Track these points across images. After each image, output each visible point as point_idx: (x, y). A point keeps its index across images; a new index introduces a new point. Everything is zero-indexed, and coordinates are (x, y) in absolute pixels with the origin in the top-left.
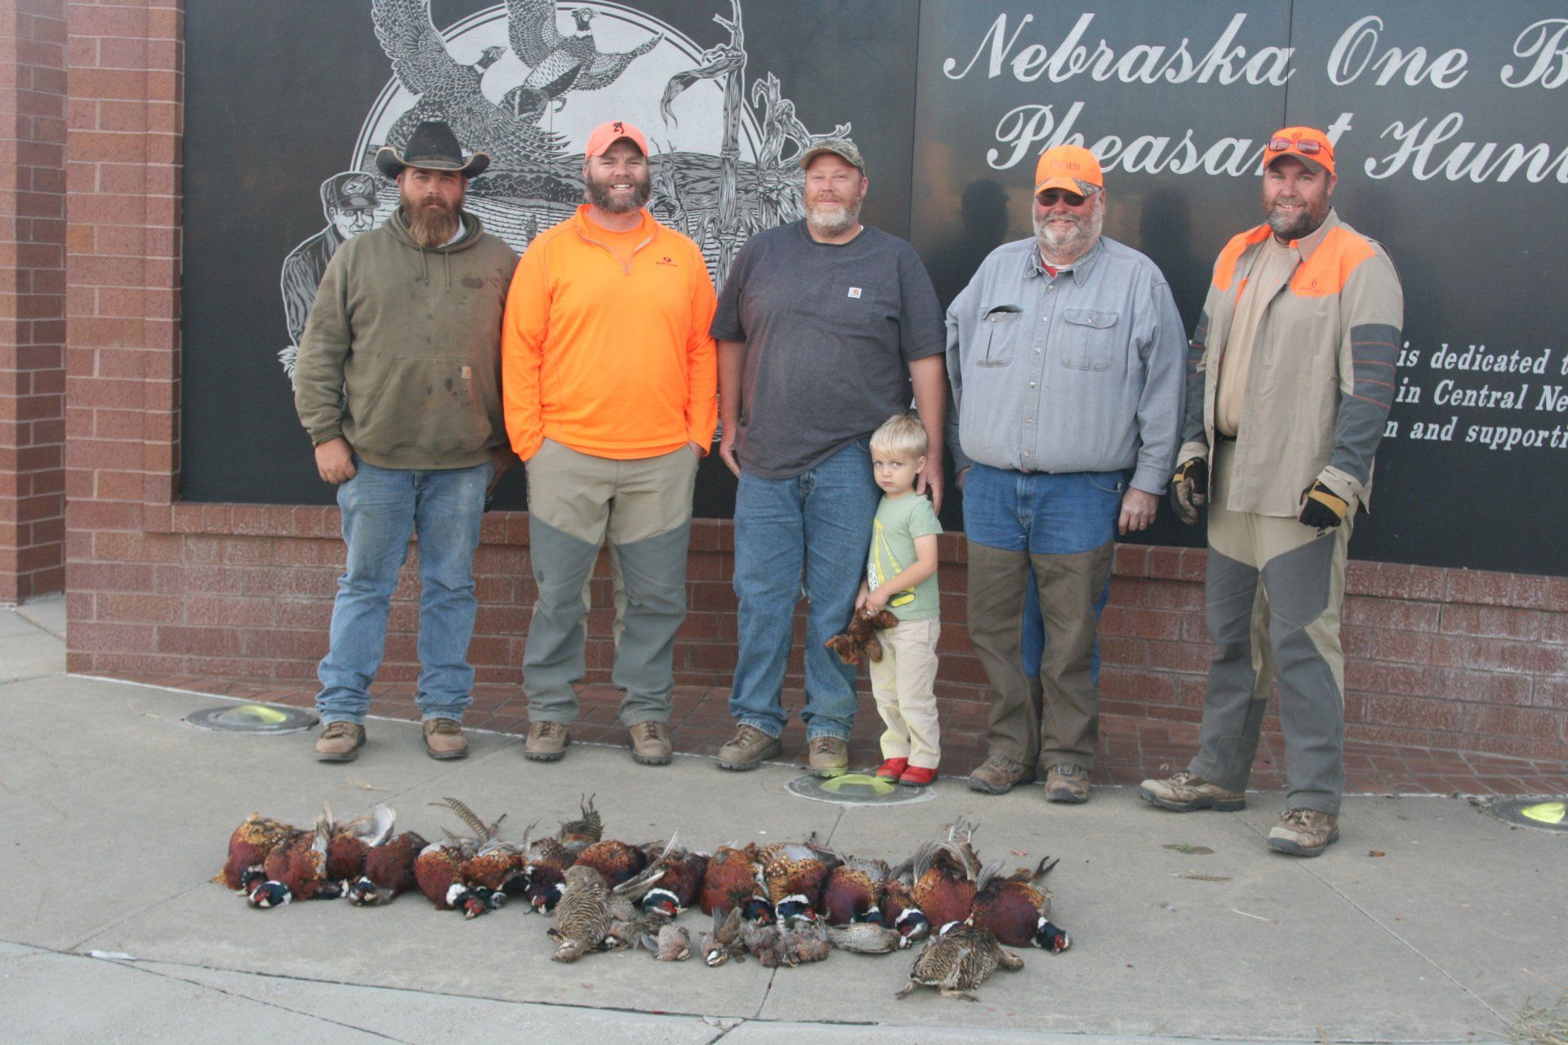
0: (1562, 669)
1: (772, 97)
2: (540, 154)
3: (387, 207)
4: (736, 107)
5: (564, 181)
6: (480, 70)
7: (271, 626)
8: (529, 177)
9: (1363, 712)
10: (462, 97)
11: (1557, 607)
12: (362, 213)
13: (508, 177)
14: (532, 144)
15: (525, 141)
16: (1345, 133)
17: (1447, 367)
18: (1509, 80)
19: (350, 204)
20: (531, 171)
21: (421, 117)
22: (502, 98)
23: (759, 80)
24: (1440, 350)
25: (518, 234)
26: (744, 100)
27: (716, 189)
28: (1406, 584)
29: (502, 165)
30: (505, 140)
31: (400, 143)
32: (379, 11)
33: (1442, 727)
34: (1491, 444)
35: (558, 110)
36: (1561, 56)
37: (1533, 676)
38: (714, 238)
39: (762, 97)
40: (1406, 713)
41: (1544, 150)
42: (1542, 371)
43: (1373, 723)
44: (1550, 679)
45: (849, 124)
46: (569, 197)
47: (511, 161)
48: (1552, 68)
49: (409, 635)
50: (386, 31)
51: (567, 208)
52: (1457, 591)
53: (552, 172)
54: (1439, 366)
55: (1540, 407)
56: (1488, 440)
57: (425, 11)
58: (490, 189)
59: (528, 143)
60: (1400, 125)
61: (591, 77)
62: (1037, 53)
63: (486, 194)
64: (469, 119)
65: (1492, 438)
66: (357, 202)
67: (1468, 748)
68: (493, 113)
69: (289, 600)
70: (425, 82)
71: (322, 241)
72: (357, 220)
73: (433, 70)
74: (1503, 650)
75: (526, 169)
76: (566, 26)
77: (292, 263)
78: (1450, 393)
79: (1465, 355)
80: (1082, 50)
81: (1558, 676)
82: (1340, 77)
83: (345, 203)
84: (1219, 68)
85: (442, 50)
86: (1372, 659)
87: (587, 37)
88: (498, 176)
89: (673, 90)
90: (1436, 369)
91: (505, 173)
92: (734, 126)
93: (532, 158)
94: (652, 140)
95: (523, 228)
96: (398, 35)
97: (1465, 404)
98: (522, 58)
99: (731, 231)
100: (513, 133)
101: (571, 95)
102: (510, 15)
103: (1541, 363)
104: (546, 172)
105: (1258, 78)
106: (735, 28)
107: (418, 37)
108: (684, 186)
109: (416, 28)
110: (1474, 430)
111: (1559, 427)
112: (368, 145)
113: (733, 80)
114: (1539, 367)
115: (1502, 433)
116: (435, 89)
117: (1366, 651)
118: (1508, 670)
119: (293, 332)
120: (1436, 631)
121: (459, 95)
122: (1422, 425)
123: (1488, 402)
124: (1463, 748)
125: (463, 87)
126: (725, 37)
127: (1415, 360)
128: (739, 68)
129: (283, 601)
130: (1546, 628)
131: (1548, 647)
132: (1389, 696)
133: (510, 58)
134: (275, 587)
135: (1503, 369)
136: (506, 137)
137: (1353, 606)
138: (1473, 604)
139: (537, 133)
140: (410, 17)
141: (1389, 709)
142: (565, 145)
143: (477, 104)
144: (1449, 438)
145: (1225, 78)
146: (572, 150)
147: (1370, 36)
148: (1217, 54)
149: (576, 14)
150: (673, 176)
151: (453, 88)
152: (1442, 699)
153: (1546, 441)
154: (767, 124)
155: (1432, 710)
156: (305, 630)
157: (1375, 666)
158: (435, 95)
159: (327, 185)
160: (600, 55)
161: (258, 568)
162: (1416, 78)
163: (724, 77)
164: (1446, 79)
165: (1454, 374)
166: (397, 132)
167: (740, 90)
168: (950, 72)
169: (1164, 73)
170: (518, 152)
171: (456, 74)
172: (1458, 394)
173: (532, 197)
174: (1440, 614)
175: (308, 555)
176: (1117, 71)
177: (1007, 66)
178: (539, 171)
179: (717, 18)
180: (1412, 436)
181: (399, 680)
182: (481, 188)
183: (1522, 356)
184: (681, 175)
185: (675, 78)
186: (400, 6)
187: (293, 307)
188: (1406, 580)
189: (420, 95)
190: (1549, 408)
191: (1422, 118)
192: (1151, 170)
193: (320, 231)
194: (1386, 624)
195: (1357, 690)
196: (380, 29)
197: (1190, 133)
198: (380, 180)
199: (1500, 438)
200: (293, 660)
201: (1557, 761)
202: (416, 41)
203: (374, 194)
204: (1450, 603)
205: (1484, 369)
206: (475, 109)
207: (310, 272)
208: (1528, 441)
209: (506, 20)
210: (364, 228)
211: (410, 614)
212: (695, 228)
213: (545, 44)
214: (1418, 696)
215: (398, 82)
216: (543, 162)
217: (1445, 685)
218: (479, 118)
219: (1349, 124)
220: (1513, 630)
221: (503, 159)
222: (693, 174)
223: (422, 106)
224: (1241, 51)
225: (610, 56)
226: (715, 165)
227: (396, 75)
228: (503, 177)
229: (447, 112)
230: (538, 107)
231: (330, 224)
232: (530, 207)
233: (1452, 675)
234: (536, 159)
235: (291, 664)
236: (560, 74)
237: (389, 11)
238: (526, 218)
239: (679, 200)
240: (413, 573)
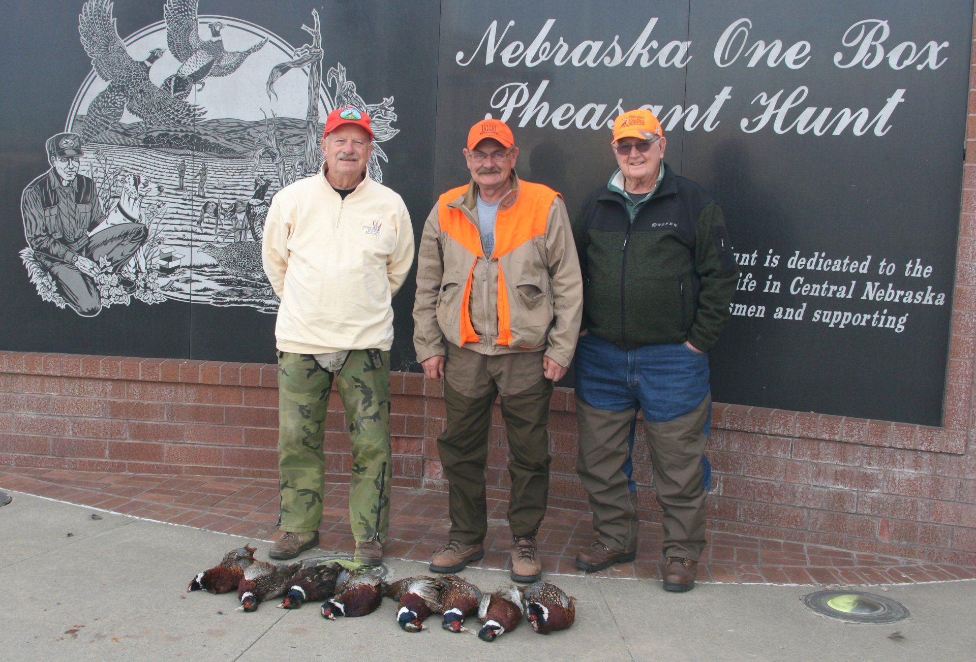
0: (878, 487)
1: (341, 80)
2: (188, 120)
3: (88, 156)
4: (316, 87)
5: (203, 137)
6: (148, 64)
7: (12, 432)
8: (180, 135)
9: (738, 513)
10: (136, 82)
11: (874, 443)
12: (72, 160)
13: (167, 135)
14: (182, 113)
15: (178, 111)
16: (727, 100)
17: (799, 267)
18: (840, 63)
19: (65, 154)
20: (182, 131)
21: (110, 96)
22: (163, 82)
23: (332, 68)
24: (794, 255)
25: (173, 173)
26: (321, 81)
27: (304, 142)
28: (767, 423)
29: (163, 128)
30: (165, 110)
31: (97, 114)
32: (83, 26)
33: (794, 526)
34: (830, 323)
35: (199, 90)
36: (875, 46)
37: (857, 491)
38: (302, 175)
39: (333, 80)
40: (768, 515)
41: (865, 112)
42: (865, 271)
43: (745, 522)
44: (869, 494)
45: (392, 97)
46: (206, 148)
47: (168, 124)
48: (869, 54)
49: (100, 440)
50: (87, 40)
51: (206, 155)
52: (803, 429)
53: (196, 131)
54: (793, 266)
55: (864, 298)
56: (828, 321)
57: (113, 26)
58: (155, 143)
59: (180, 113)
60: (765, 95)
61: (221, 68)
62: (518, 47)
63: (153, 147)
64: (141, 97)
65: (831, 319)
66: (70, 152)
67: (811, 542)
68: (157, 93)
69: (23, 415)
70: (112, 72)
71: (46, 178)
72: (69, 164)
73: (118, 65)
74: (836, 473)
75: (179, 130)
76: (205, 34)
77: (28, 193)
78: (802, 286)
79: (812, 259)
80: (547, 45)
81: (876, 491)
82: (723, 61)
83: (62, 153)
84: (640, 56)
85: (124, 51)
86: (744, 476)
87: (219, 41)
88: (160, 135)
89: (275, 75)
90: (791, 269)
91: (164, 132)
92: (315, 99)
93: (182, 122)
94: (261, 109)
95: (176, 169)
96: (96, 42)
97: (812, 294)
98: (176, 56)
99: (313, 170)
100: (170, 106)
101: (208, 80)
102: (168, 27)
103: (865, 265)
104: (191, 131)
105: (667, 62)
106: (316, 33)
107: (108, 43)
108: (282, 140)
109: (107, 37)
110: (818, 313)
111: (878, 312)
112: (76, 115)
113: (315, 68)
114: (863, 269)
115: (838, 316)
116: (119, 77)
117: (740, 469)
118: (839, 487)
119: (28, 238)
120: (789, 458)
121: (135, 81)
122: (782, 309)
123: (828, 293)
124: (808, 542)
125: (137, 76)
126: (309, 39)
127: (777, 262)
128: (319, 60)
129: (19, 416)
130: (866, 458)
131: (868, 472)
132: (755, 503)
133: (168, 56)
134: (14, 407)
135: (838, 269)
136: (165, 108)
137: (731, 438)
138: (814, 439)
139: (186, 106)
140: (103, 30)
141: (756, 512)
142: (204, 113)
143: (146, 87)
144: (800, 318)
145: (644, 63)
146: (208, 117)
147: (743, 32)
148: (638, 46)
149: (211, 26)
150: (274, 133)
151: (131, 76)
152: (794, 506)
153: (869, 322)
154: (337, 98)
155: (787, 513)
156: (33, 435)
157: (747, 481)
158: (120, 81)
159: (50, 142)
160: (227, 53)
161: (3, 394)
162: (775, 62)
163: (309, 67)
164: (796, 62)
165: (804, 272)
166: (95, 106)
167: (319, 75)
168: (460, 61)
169: (603, 59)
170: (173, 119)
171: (133, 68)
172: (807, 287)
173: (182, 148)
174: (792, 445)
175: (34, 386)
176: (571, 58)
177: (497, 57)
178: (187, 131)
179: (304, 27)
180: (775, 316)
181: (93, 470)
182: (149, 142)
183: (851, 260)
184: (280, 133)
185: (276, 67)
186: (97, 23)
187: (28, 221)
188: (767, 420)
189: (110, 82)
190: (871, 298)
191: (780, 90)
192: (595, 127)
193: (46, 172)
194: (754, 452)
195: (734, 498)
196: (84, 39)
197: (621, 101)
198: (84, 138)
199: (836, 319)
200: (25, 455)
201: (873, 554)
202: (107, 46)
203: (80, 147)
204: (799, 438)
205: (825, 269)
206: (145, 90)
207: (39, 199)
208: (856, 322)
209: (165, 31)
210: (74, 170)
211: (100, 427)
212: (289, 168)
213: (191, 46)
214: (776, 504)
215: (96, 73)
216: (189, 125)
217: (795, 496)
218: (148, 96)
219: (729, 94)
220: (844, 459)
221: (163, 123)
222: (288, 132)
223: (111, 89)
224: (655, 44)
225: (234, 53)
226: (302, 126)
227: (94, 68)
228: (163, 135)
229: (127, 92)
230: (186, 88)
231: (52, 167)
232: (181, 155)
233: (801, 490)
234: (185, 123)
235: (25, 457)
236: (201, 66)
237: (90, 27)
238: (178, 163)
239: (279, 149)
240: (101, 399)
